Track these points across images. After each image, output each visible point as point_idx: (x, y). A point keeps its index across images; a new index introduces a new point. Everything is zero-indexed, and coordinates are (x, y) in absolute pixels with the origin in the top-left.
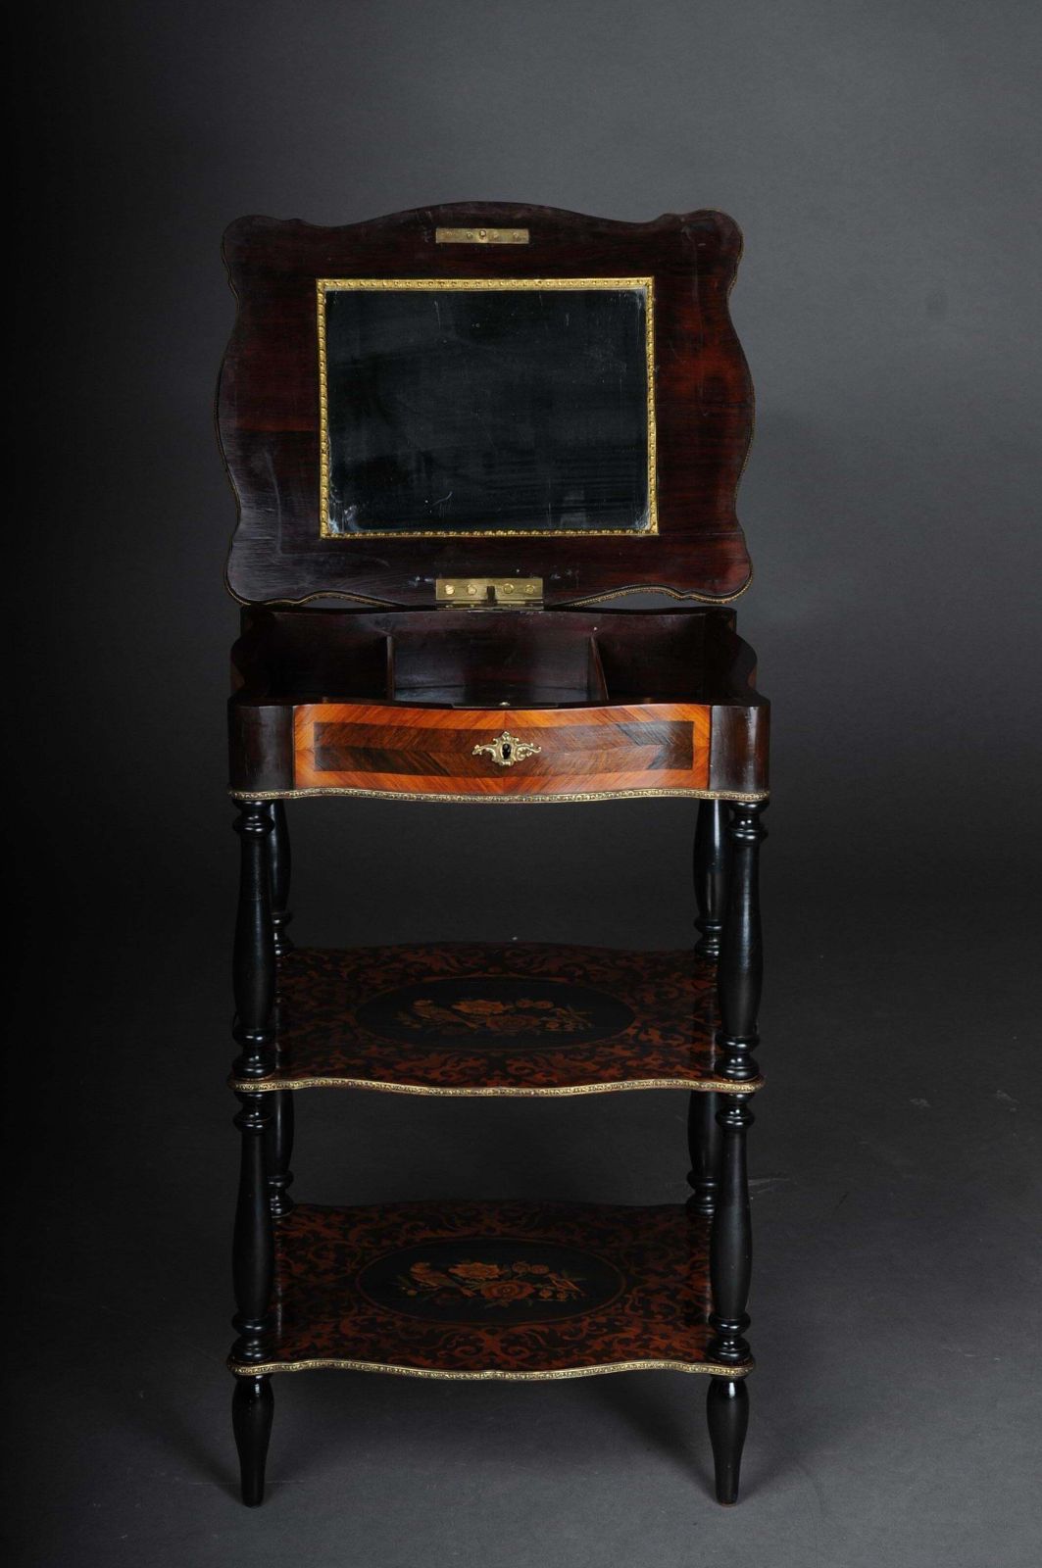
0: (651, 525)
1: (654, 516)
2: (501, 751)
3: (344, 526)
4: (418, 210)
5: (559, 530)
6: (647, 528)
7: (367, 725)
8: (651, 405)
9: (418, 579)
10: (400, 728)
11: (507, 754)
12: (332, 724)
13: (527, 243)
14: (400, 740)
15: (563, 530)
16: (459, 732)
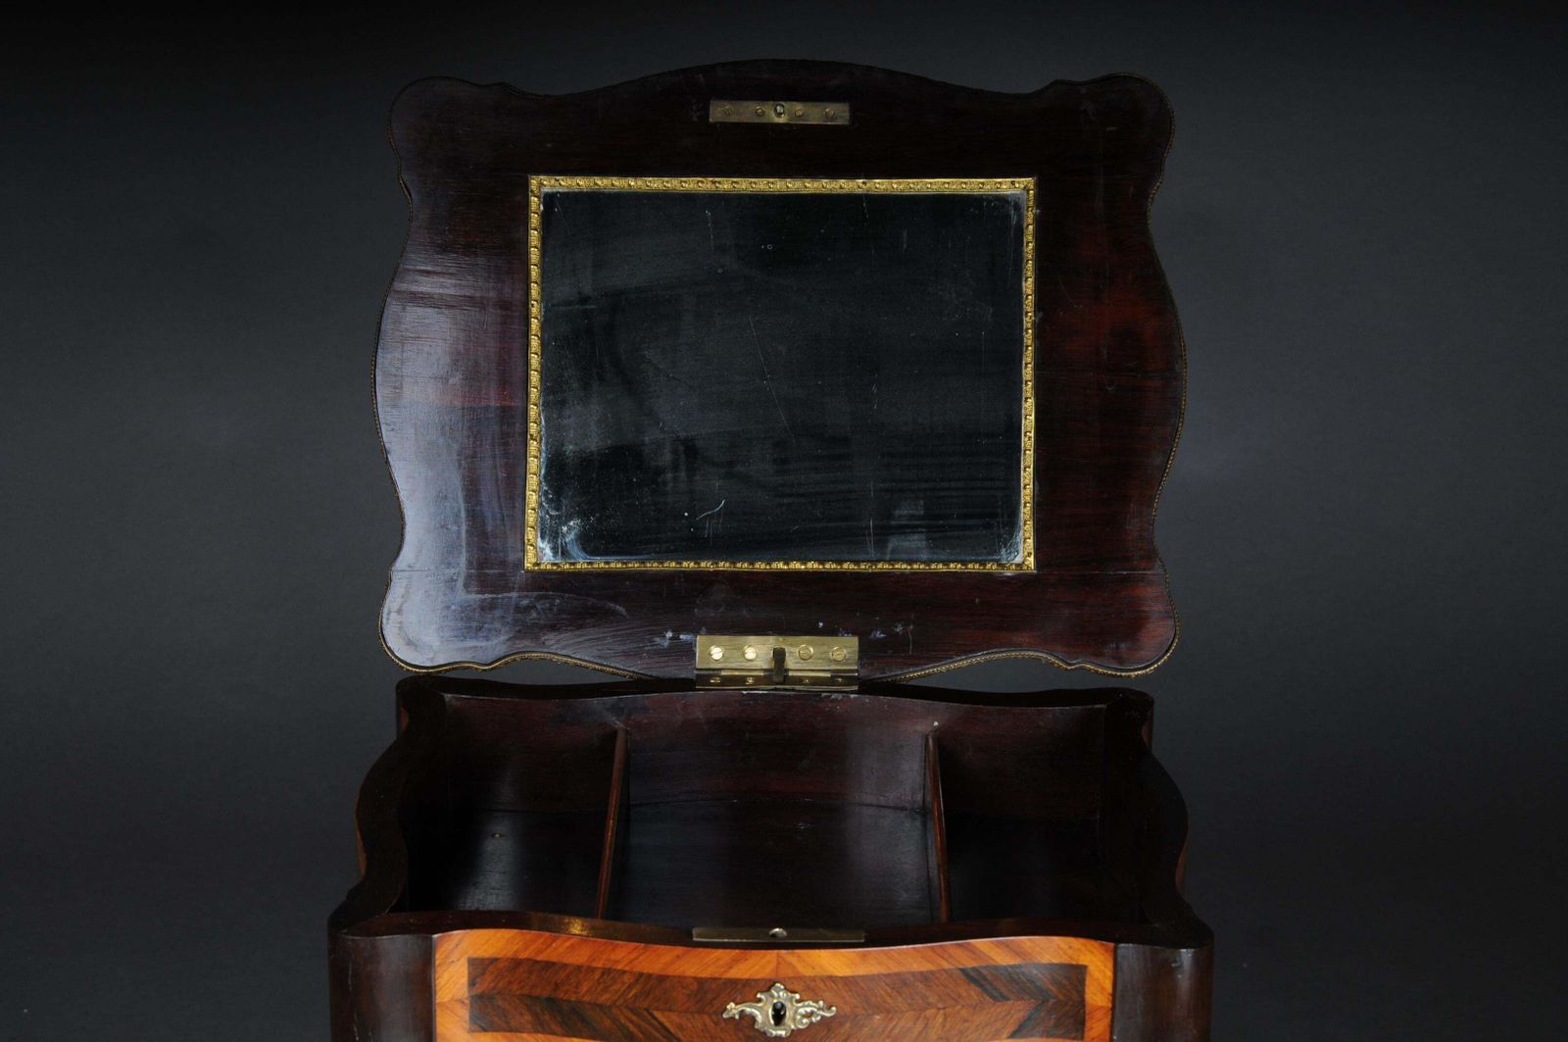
0: (1023, 554)
1: (1030, 542)
2: (770, 1012)
3: (561, 551)
4: (684, 71)
5: (885, 561)
6: (1018, 560)
7: (554, 964)
8: (1028, 373)
9: (669, 634)
10: (606, 972)
11: (779, 1016)
12: (496, 960)
13: (847, 123)
14: (605, 990)
15: (890, 562)
16: (700, 981)
